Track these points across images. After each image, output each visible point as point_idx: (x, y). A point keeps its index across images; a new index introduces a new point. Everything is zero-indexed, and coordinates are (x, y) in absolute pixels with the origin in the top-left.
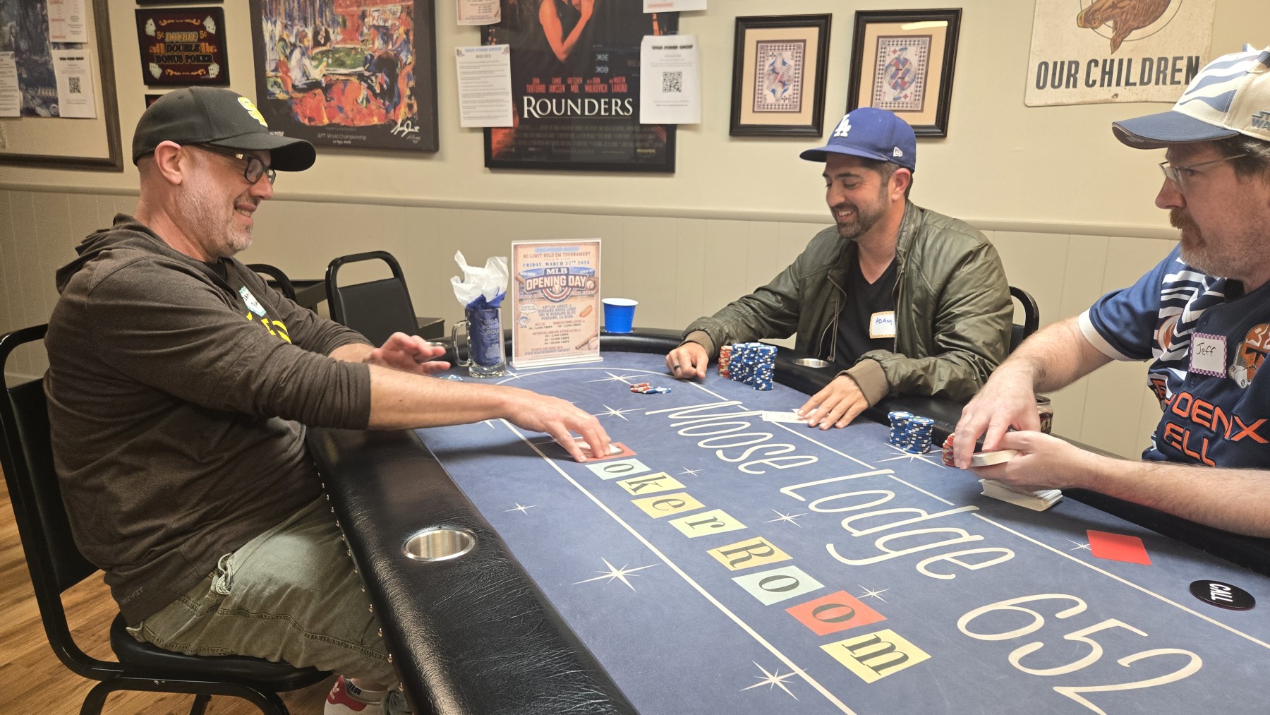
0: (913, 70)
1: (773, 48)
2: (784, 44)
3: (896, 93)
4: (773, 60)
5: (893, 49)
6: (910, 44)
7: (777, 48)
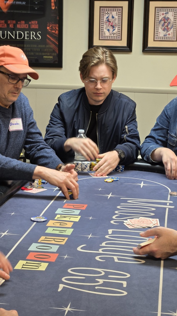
0: (171, 22)
1: (107, 10)
2: (113, 9)
3: (165, 33)
4: (108, 16)
5: (162, 13)
6: (169, 11)
7: (109, 10)
